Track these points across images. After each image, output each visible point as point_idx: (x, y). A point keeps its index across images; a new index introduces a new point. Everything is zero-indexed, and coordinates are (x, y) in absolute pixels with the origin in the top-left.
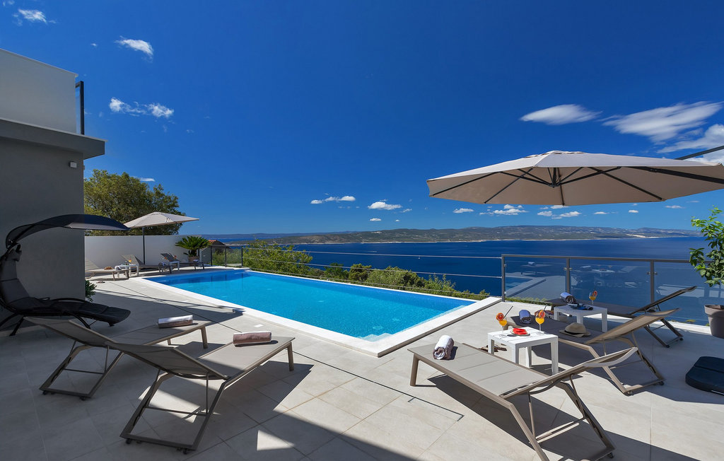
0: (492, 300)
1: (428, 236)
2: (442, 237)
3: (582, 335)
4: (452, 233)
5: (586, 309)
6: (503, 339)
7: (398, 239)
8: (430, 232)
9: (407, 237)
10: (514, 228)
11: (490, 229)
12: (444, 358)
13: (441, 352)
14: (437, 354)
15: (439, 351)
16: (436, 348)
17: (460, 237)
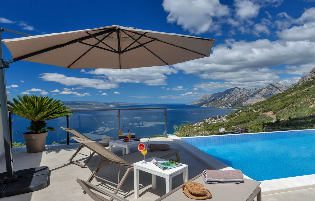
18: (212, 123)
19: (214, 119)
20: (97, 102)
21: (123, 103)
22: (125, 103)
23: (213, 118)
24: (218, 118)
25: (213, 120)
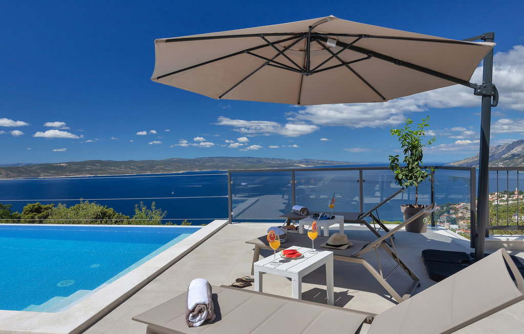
0: (217, 223)
1: (126, 168)
2: (142, 168)
3: (347, 246)
4: (151, 164)
5: (329, 219)
6: (278, 268)
7: (89, 172)
8: (128, 164)
9: (102, 170)
10: (212, 159)
11: (189, 160)
12: (207, 322)
13: (200, 311)
14: (194, 317)
15: (197, 310)
16: (190, 307)
17: (160, 169)
18: (502, 203)
19: (506, 196)
20: (278, 159)
21: (321, 161)
22: (325, 161)
23: (505, 192)
24: (516, 193)
25: (503, 198)
